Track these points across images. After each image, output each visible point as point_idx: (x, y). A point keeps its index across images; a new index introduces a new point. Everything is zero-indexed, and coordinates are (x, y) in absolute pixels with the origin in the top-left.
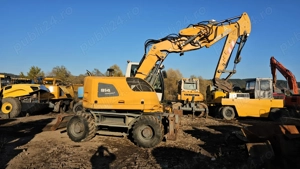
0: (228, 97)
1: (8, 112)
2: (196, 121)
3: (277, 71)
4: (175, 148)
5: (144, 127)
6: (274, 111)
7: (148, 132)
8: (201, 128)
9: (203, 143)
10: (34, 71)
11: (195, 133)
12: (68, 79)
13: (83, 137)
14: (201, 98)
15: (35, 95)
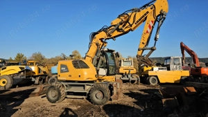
0: (152, 70)
1: (4, 85)
2: (132, 86)
3: (185, 52)
4: (118, 105)
5: (97, 92)
6: (183, 78)
7: (100, 95)
8: (135, 91)
9: (136, 101)
10: (19, 57)
11: (131, 94)
12: (43, 61)
13: (58, 100)
14: (135, 71)
15: (22, 73)
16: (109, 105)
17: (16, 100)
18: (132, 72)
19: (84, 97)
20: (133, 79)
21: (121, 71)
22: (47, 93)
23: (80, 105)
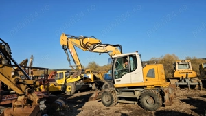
16: (161, 111)
17: (79, 103)
18: (190, 75)
19: (136, 102)
20: (193, 84)
21: (176, 74)
22: (102, 98)
23: (132, 109)
